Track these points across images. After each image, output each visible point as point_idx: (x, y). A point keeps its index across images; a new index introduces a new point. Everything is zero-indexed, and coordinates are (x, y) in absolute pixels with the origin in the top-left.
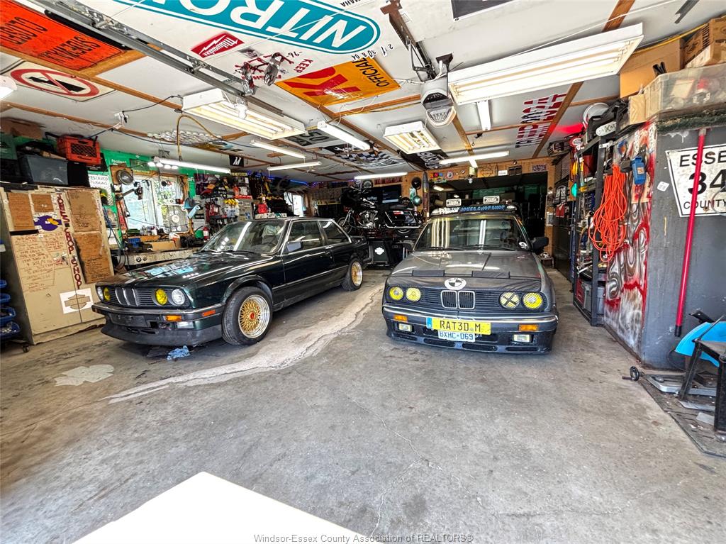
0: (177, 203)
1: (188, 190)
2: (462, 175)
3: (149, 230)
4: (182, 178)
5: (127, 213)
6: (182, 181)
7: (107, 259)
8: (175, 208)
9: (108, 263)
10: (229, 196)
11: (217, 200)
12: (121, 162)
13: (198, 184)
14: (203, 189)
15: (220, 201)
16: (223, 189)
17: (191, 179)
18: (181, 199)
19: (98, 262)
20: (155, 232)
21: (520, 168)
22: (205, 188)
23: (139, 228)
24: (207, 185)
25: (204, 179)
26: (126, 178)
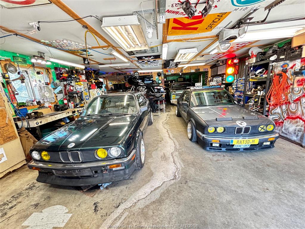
0: (46, 85)
1: (52, 77)
2: (177, 72)
3: (31, 102)
4: (47, 69)
5: (16, 93)
6: (48, 71)
7: (12, 126)
8: (45, 88)
9: (14, 128)
10: (77, 80)
11: (71, 83)
12: (7, 58)
13: (57, 74)
14: (60, 77)
15: (73, 83)
16: (74, 76)
17: (53, 70)
18: (48, 82)
19: (6, 128)
20: (35, 103)
21: (199, 69)
22: (61, 76)
23: (24, 101)
24: (62, 74)
25: (60, 70)
26: (12, 69)
